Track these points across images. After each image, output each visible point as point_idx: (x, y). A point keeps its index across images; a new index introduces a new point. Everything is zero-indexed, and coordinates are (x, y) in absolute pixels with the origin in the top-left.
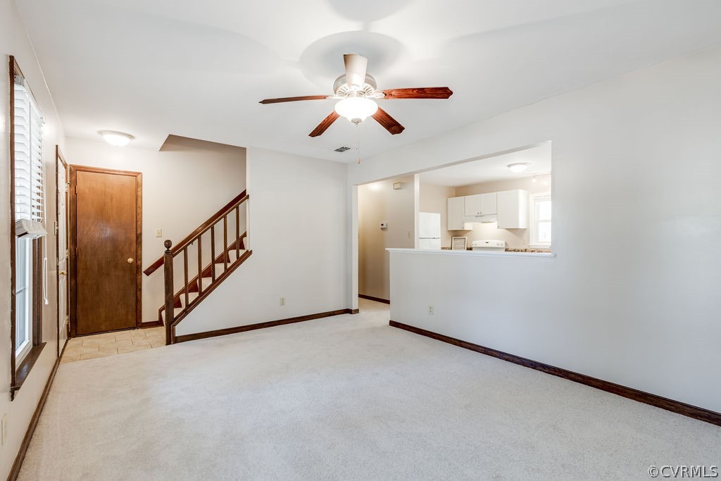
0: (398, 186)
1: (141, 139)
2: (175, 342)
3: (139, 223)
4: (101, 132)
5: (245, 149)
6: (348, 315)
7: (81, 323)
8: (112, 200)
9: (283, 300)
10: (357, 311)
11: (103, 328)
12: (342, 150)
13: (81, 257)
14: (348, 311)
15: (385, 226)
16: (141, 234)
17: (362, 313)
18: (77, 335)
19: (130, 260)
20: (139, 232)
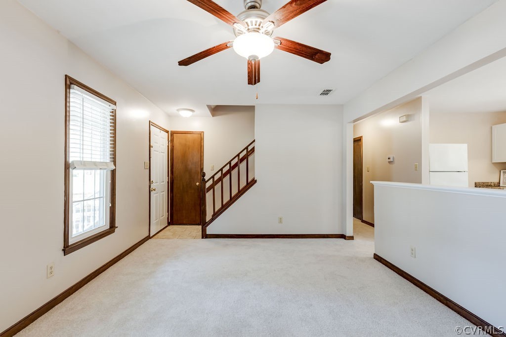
0: (404, 119)
1: (198, 112)
2: (206, 238)
3: (202, 162)
4: (178, 110)
5: (254, 106)
6: (342, 240)
7: (175, 217)
8: (189, 148)
9: (281, 219)
10: (352, 238)
11: (185, 222)
12: (326, 92)
13: (175, 182)
14: (343, 236)
15: (391, 160)
16: (203, 168)
17: (357, 241)
18: (173, 224)
19: (197, 184)
20: (202, 167)
